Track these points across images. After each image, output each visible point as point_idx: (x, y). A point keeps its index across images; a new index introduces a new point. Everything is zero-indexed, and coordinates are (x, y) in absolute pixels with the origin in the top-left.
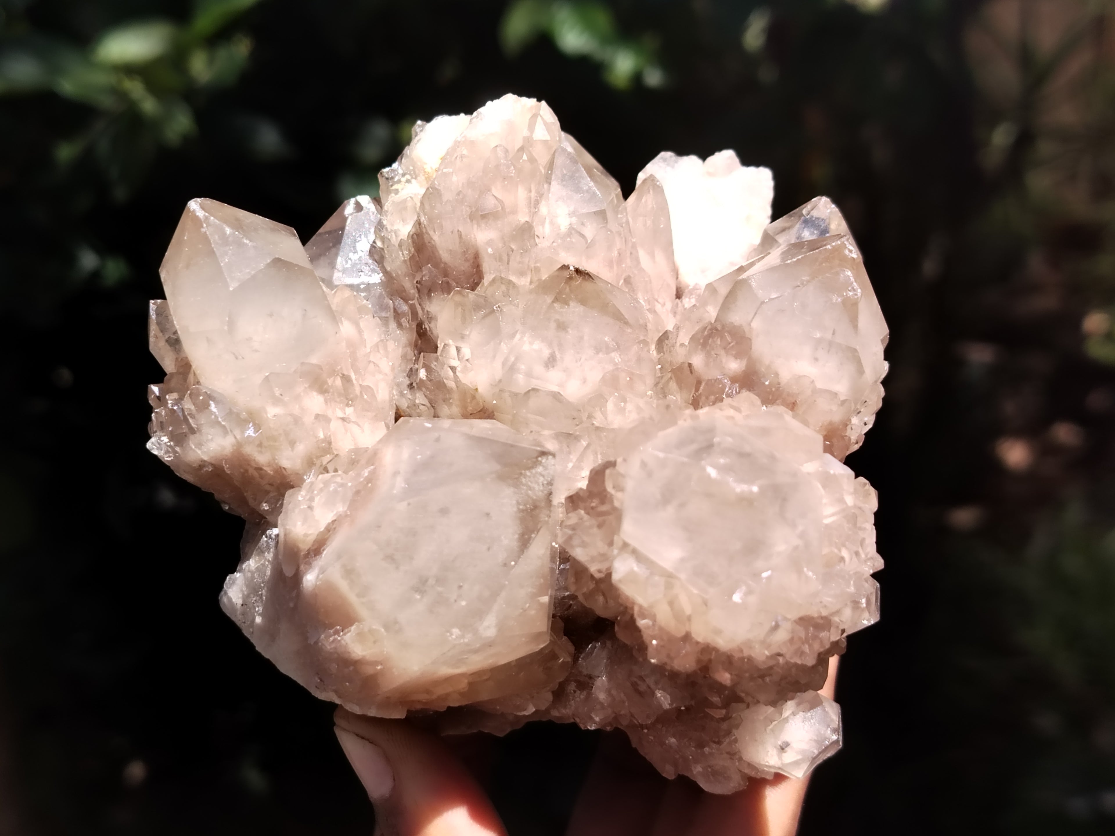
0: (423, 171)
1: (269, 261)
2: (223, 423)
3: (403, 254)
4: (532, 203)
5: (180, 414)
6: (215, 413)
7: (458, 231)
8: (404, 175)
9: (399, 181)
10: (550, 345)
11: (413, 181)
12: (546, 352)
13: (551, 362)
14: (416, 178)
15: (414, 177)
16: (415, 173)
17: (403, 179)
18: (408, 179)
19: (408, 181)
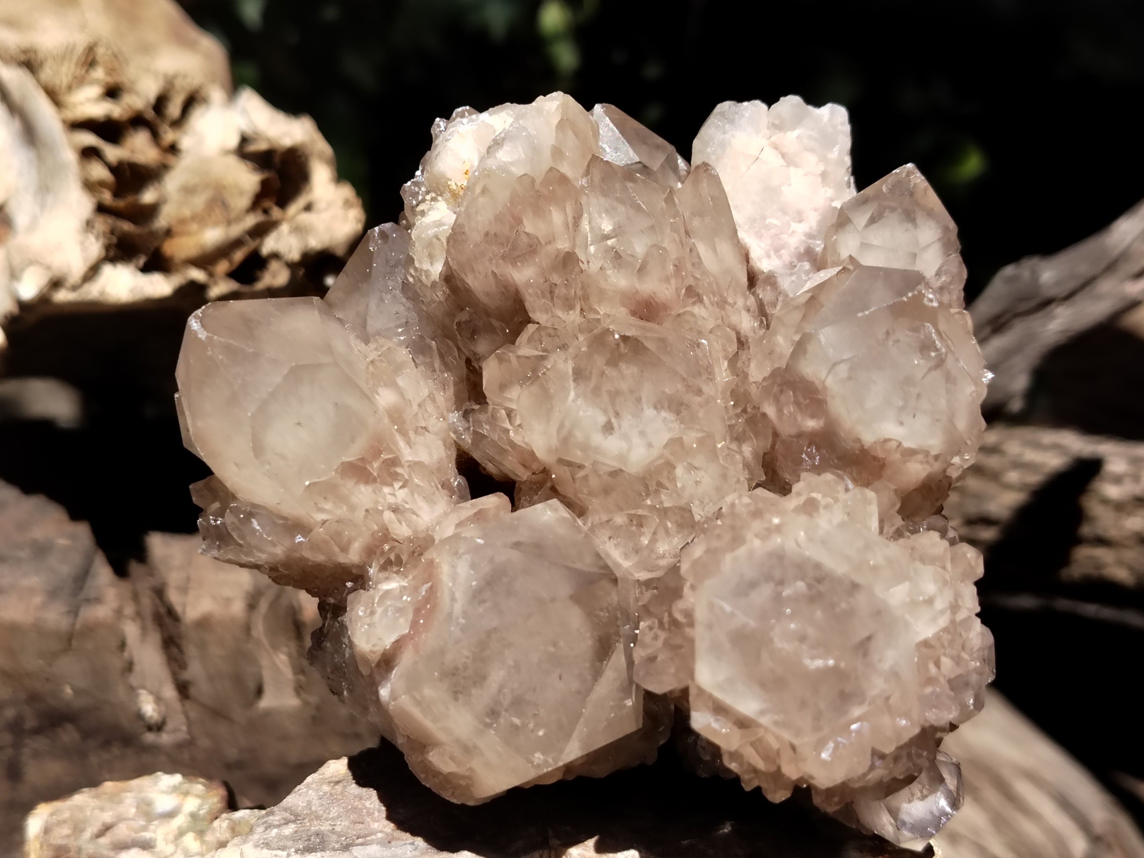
0: (447, 188)
1: (286, 372)
2: (269, 539)
3: (437, 296)
4: (570, 225)
5: (224, 530)
6: (259, 530)
7: (493, 272)
8: (428, 192)
9: (424, 201)
10: (605, 411)
11: (440, 198)
12: (602, 419)
13: (608, 428)
14: (441, 195)
15: (439, 193)
16: (439, 189)
17: (428, 197)
18: (433, 197)
19: (433, 199)
